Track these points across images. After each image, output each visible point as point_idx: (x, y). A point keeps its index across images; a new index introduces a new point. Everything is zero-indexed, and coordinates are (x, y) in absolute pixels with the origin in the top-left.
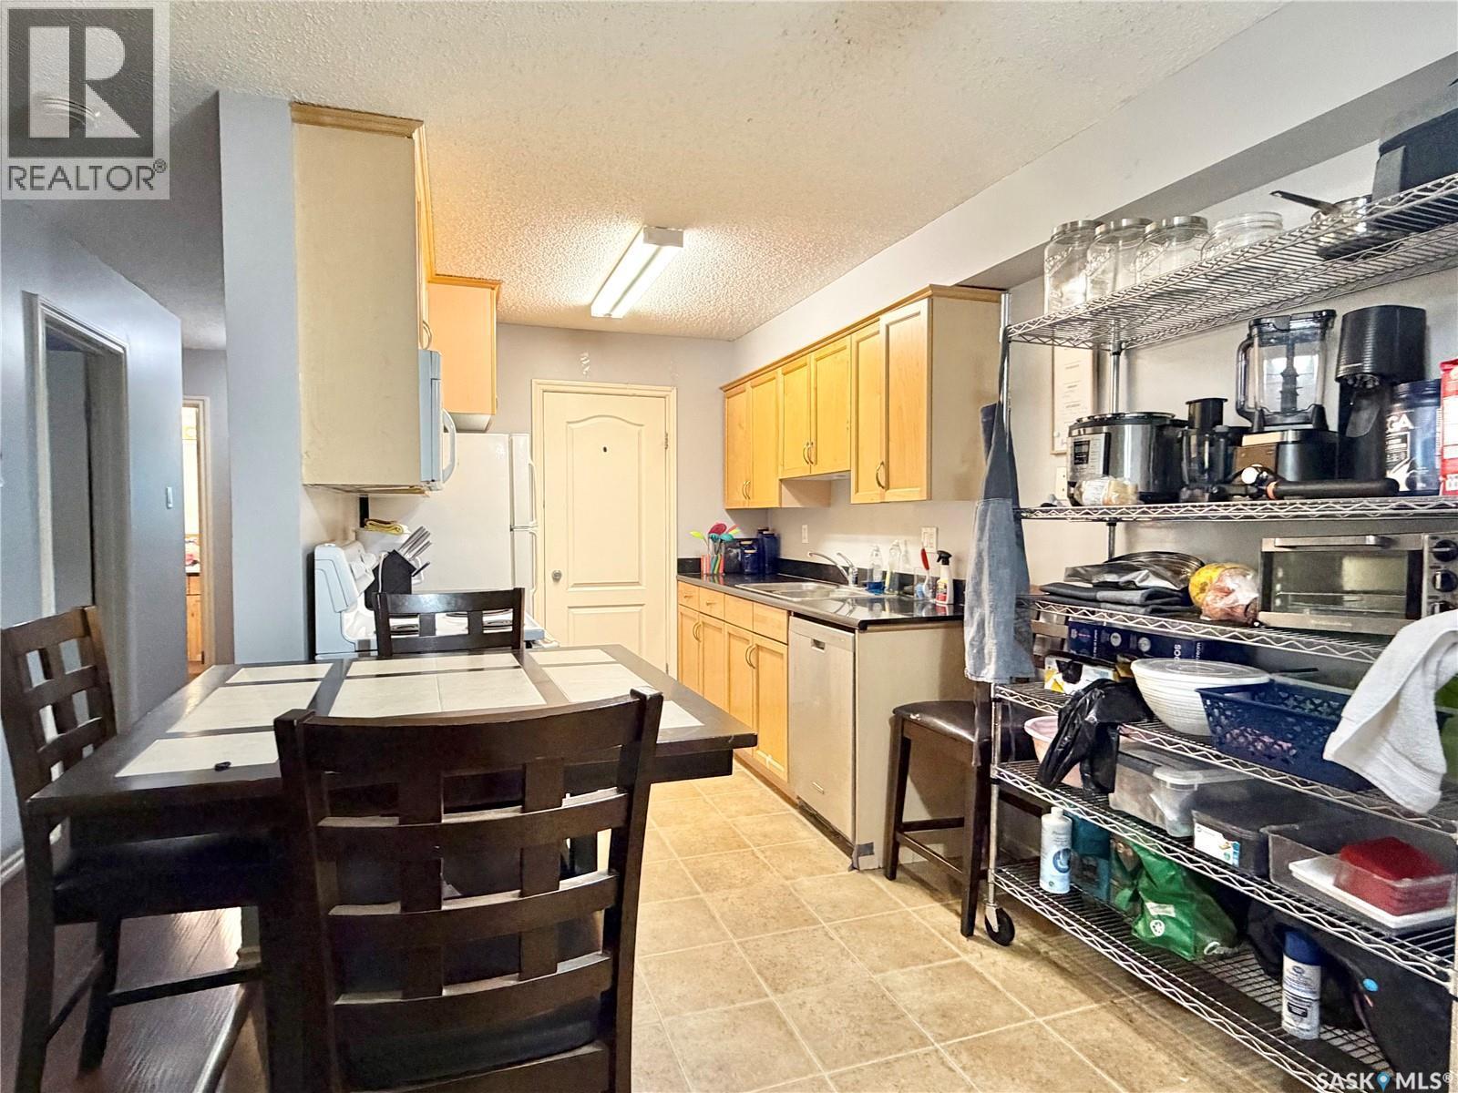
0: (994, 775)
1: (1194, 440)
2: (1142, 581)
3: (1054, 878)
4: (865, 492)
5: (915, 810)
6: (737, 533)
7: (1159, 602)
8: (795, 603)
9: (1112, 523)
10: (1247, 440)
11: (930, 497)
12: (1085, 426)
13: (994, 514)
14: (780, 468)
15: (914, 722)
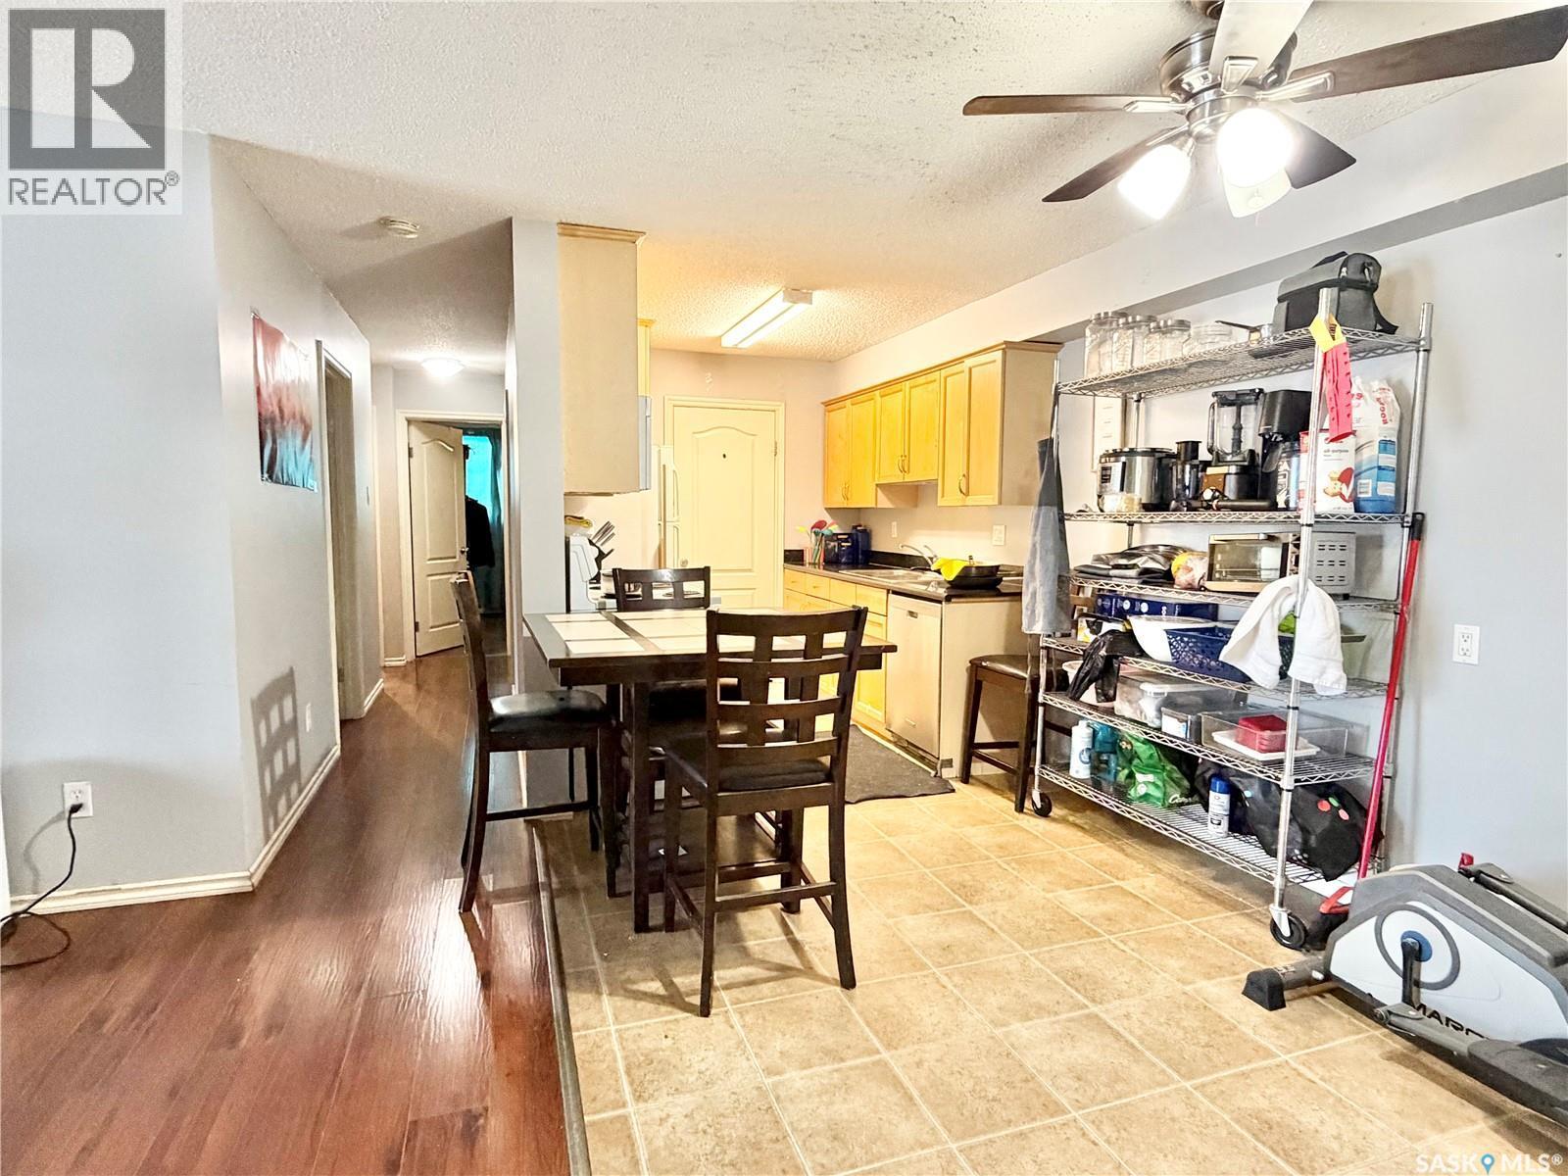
0: (1040, 700)
1: (1180, 467)
2: (1143, 563)
3: (1080, 769)
4: (949, 497)
5: (983, 734)
6: (835, 529)
7: (1149, 577)
8: (892, 584)
9: (1131, 524)
10: (1210, 471)
11: (1000, 503)
12: (1110, 455)
13: (1045, 518)
14: (877, 476)
15: (985, 667)
